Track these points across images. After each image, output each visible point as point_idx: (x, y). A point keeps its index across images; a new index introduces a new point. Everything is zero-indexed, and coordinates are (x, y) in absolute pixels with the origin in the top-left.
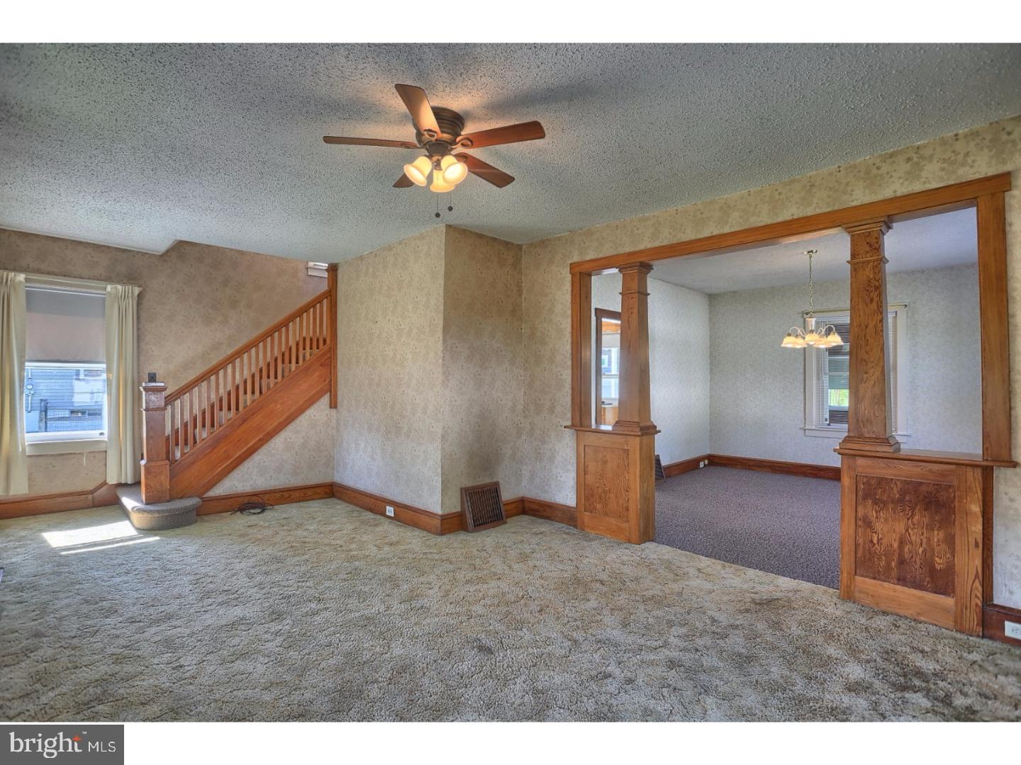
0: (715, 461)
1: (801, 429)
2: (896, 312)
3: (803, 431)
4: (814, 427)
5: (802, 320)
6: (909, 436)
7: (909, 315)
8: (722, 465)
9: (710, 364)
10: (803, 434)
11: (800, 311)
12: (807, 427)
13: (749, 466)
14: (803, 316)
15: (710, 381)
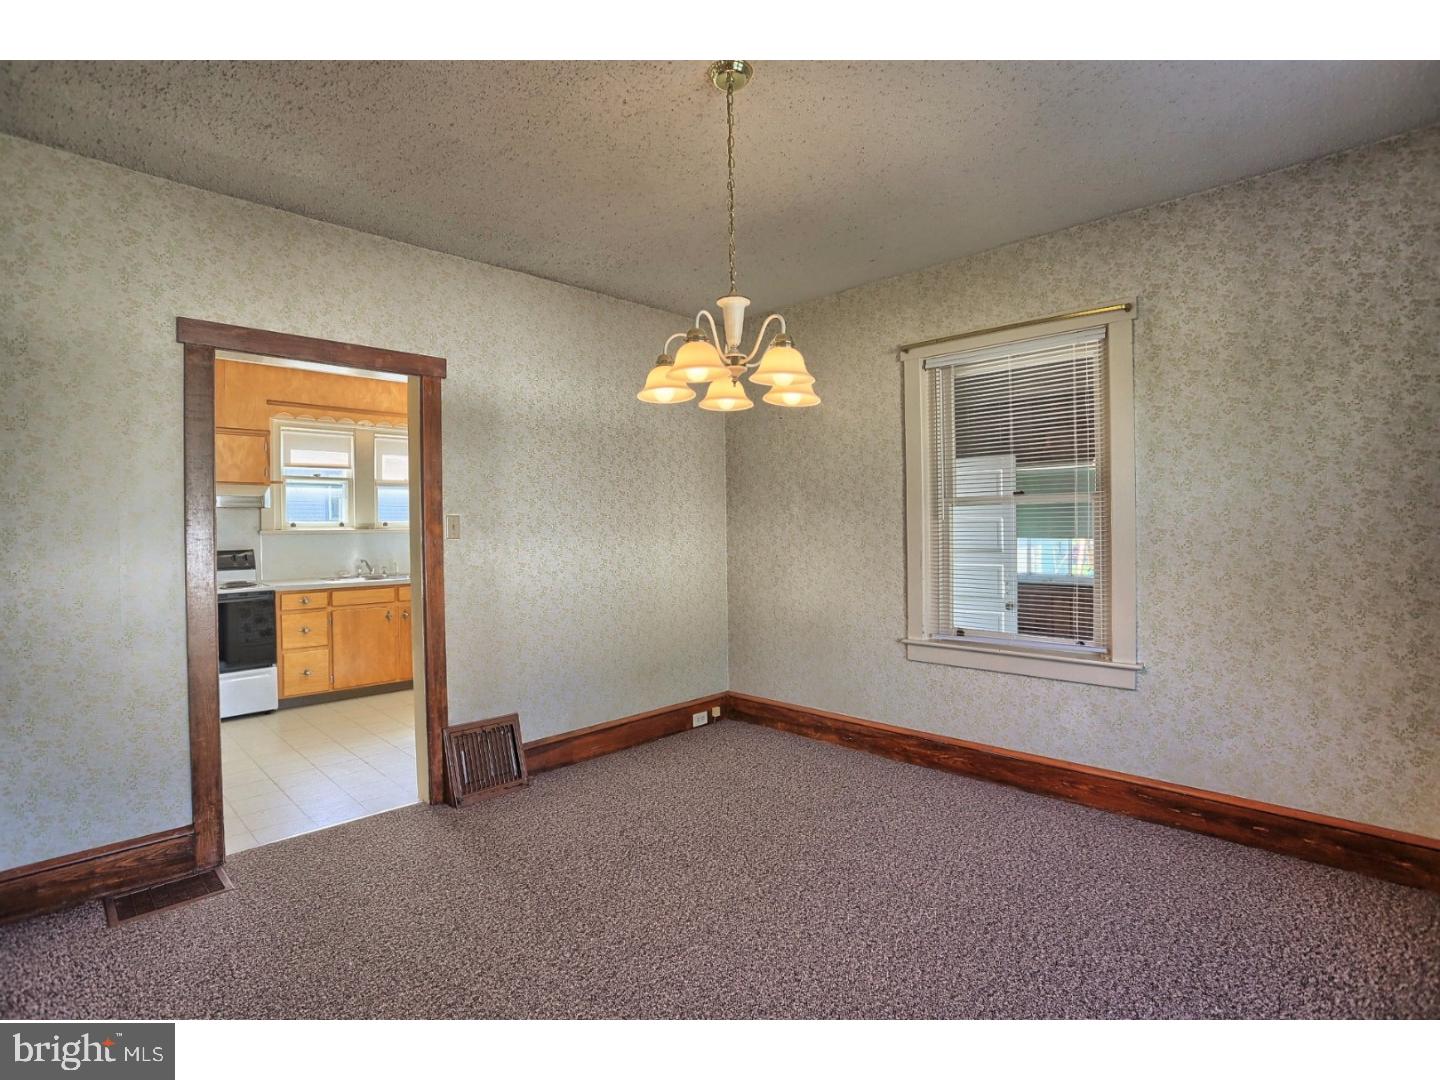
0: (736, 710)
1: (899, 641)
2: (1107, 327)
3: (899, 650)
4: (925, 638)
5: (897, 367)
6: (1144, 671)
7: (1140, 330)
8: (755, 720)
9: (728, 484)
10: (902, 654)
11: (894, 347)
12: (912, 638)
13: (799, 725)
14: (898, 358)
15: (728, 524)
